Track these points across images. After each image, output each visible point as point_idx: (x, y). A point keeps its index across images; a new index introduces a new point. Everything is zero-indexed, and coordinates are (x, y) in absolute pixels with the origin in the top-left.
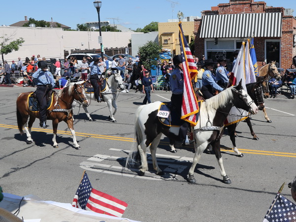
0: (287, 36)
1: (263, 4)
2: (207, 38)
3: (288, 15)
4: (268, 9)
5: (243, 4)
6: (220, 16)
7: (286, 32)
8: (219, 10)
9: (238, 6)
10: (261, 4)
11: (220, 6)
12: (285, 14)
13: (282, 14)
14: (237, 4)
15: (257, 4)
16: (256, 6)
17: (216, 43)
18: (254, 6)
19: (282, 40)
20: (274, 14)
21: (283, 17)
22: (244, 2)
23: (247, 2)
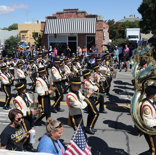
0: (100, 32)
1: (85, 13)
2: (50, 34)
3: (100, 20)
4: (88, 16)
5: (72, 12)
6: (58, 20)
7: (99, 30)
8: (57, 16)
9: (69, 14)
10: (83, 13)
11: (57, 14)
12: (98, 19)
13: (96, 19)
15: (81, 13)
16: (80, 14)
17: (56, 37)
18: (79, 14)
19: (96, 35)
20: (91, 19)
21: (97, 21)
22: (73, 11)
23: (75, 11)
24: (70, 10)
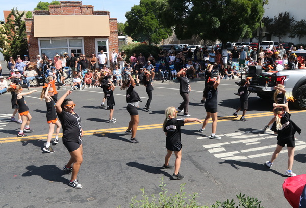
0: (114, 35)
1: (92, 7)
4: (96, 12)
5: (73, 6)
8: (51, 10)
9: (69, 8)
10: (89, 7)
11: (51, 7)
12: (111, 18)
14: (67, 6)
15: (87, 7)
16: (86, 9)
18: (83, 9)
19: (109, 39)
21: (110, 20)
22: (75, 4)
23: (77, 4)
24: (70, 2)
